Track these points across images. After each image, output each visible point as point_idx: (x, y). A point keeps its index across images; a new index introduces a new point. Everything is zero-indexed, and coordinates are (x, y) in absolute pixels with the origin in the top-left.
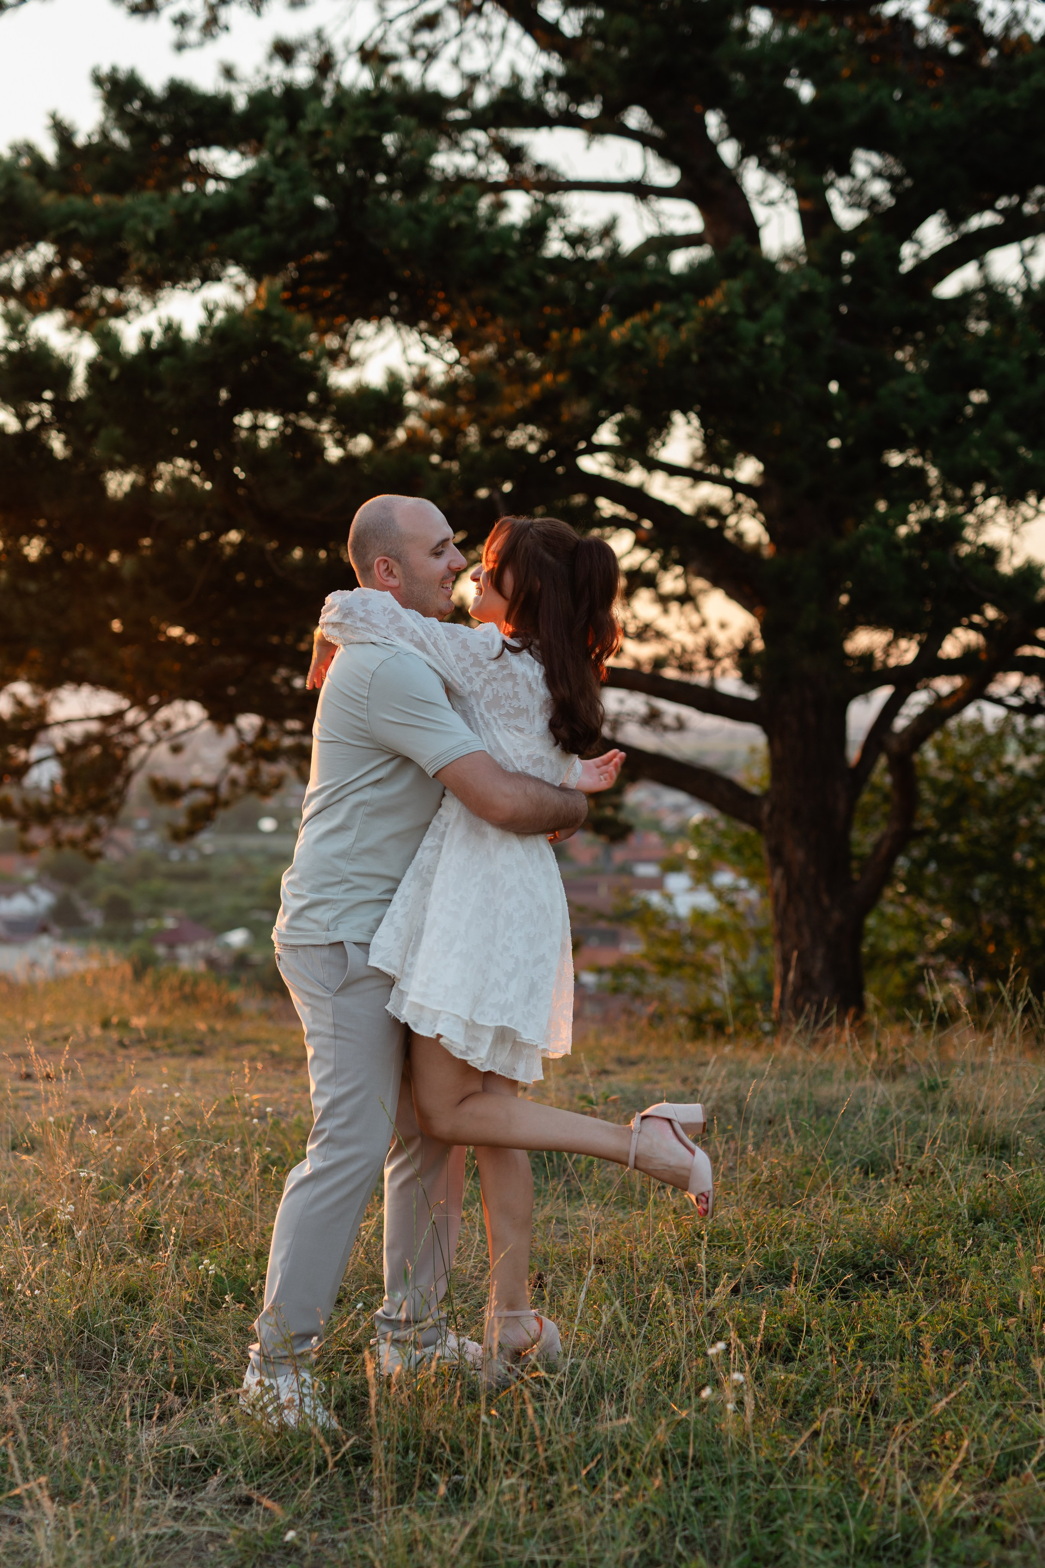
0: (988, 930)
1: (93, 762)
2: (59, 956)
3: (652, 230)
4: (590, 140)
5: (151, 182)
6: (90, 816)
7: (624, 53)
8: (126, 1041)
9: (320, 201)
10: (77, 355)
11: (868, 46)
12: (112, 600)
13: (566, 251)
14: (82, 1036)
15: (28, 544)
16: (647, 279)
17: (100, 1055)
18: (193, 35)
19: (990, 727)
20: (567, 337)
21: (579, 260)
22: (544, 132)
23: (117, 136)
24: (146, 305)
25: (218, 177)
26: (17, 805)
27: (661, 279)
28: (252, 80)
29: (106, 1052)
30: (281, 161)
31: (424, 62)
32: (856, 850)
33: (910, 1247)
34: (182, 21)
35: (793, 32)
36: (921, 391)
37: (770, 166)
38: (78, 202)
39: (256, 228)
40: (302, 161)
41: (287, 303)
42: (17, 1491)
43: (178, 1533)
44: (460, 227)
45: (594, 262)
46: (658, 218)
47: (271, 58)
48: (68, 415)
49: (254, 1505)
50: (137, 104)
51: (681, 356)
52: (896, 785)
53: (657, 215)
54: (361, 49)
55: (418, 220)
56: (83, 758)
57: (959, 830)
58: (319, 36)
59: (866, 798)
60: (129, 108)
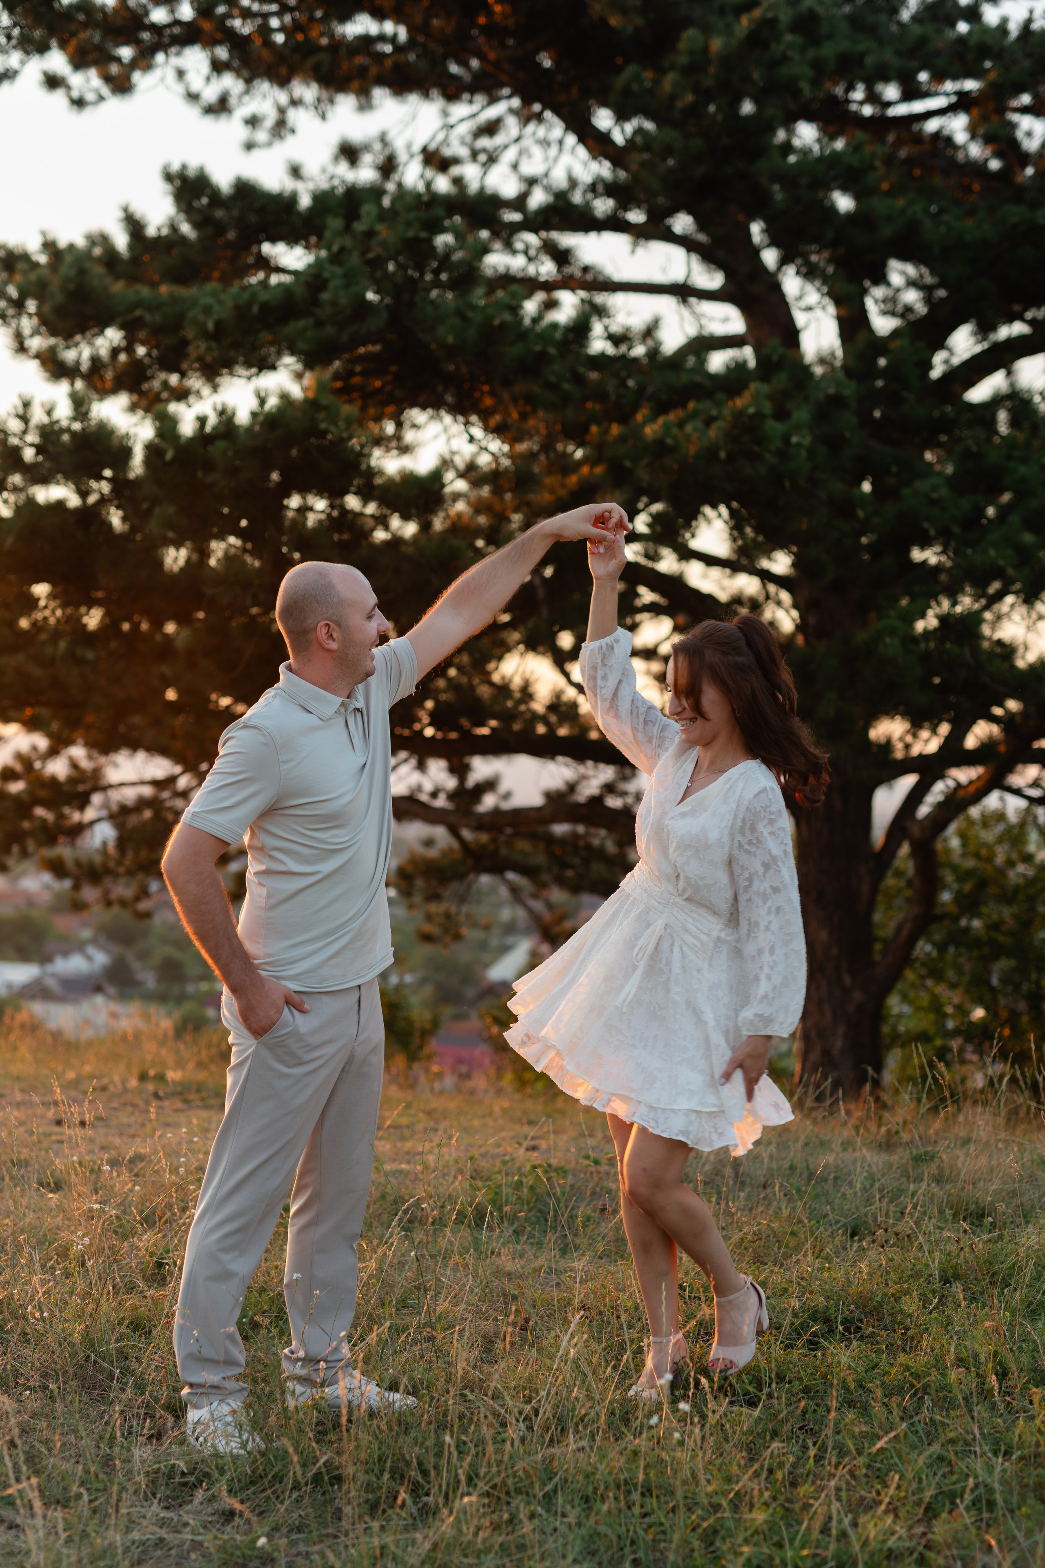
0: (1004, 1014)
1: (144, 824)
2: (114, 1015)
3: (692, 331)
4: (635, 245)
5: (216, 274)
6: (140, 876)
7: (671, 162)
8: (161, 1094)
9: (371, 296)
10: (135, 435)
11: (909, 162)
12: (166, 670)
13: (609, 349)
14: (119, 1086)
15: (87, 614)
16: (685, 378)
17: (134, 1106)
18: (262, 136)
19: (1012, 817)
20: (606, 432)
21: (622, 358)
22: (593, 236)
23: (185, 228)
24: (206, 391)
25: (279, 270)
26: (70, 864)
27: (698, 379)
28: (318, 179)
29: (141, 1103)
30: (336, 258)
31: (484, 165)
32: (881, 933)
33: (880, 1304)
34: (253, 122)
35: (839, 144)
36: (944, 492)
37: (809, 273)
38: (145, 291)
39: (311, 321)
40: (355, 259)
41: (338, 392)
42: (10, 1491)
43: (161, 1540)
44: (503, 325)
45: (635, 360)
46: (699, 320)
47: (336, 159)
48: (127, 492)
49: (236, 1518)
50: (205, 201)
51: (710, 454)
52: (919, 869)
53: (697, 316)
54: (424, 150)
55: (463, 317)
56: (133, 820)
57: (978, 915)
58: (383, 139)
59: (890, 881)
60: (196, 204)
